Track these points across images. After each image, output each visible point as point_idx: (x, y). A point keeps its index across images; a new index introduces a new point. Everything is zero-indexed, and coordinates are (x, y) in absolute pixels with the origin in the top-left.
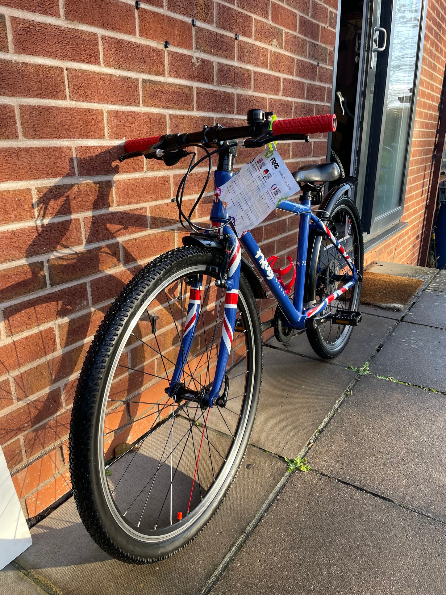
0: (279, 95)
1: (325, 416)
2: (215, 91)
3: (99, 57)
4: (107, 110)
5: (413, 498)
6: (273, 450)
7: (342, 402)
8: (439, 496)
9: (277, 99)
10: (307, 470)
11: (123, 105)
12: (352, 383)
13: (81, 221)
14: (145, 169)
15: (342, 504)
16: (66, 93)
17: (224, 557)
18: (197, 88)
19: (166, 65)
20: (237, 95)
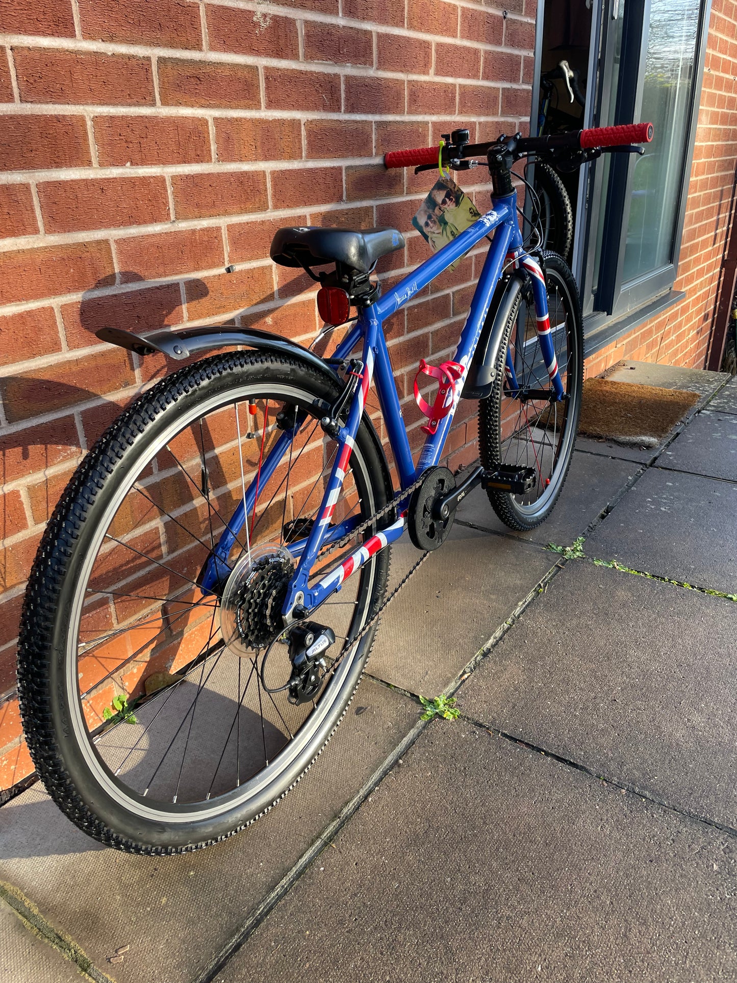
0: (428, 74)
1: (496, 627)
2: (301, 72)
3: (73, 24)
4: (92, 116)
5: (622, 764)
6: (403, 683)
7: (528, 606)
8: (667, 762)
9: (425, 82)
10: (454, 717)
11: (122, 105)
12: (549, 573)
13: (55, 311)
14: (173, 217)
15: (503, 774)
16: (12, 90)
17: (301, 857)
18: (266, 68)
19: (204, 30)
20: (347, 78)
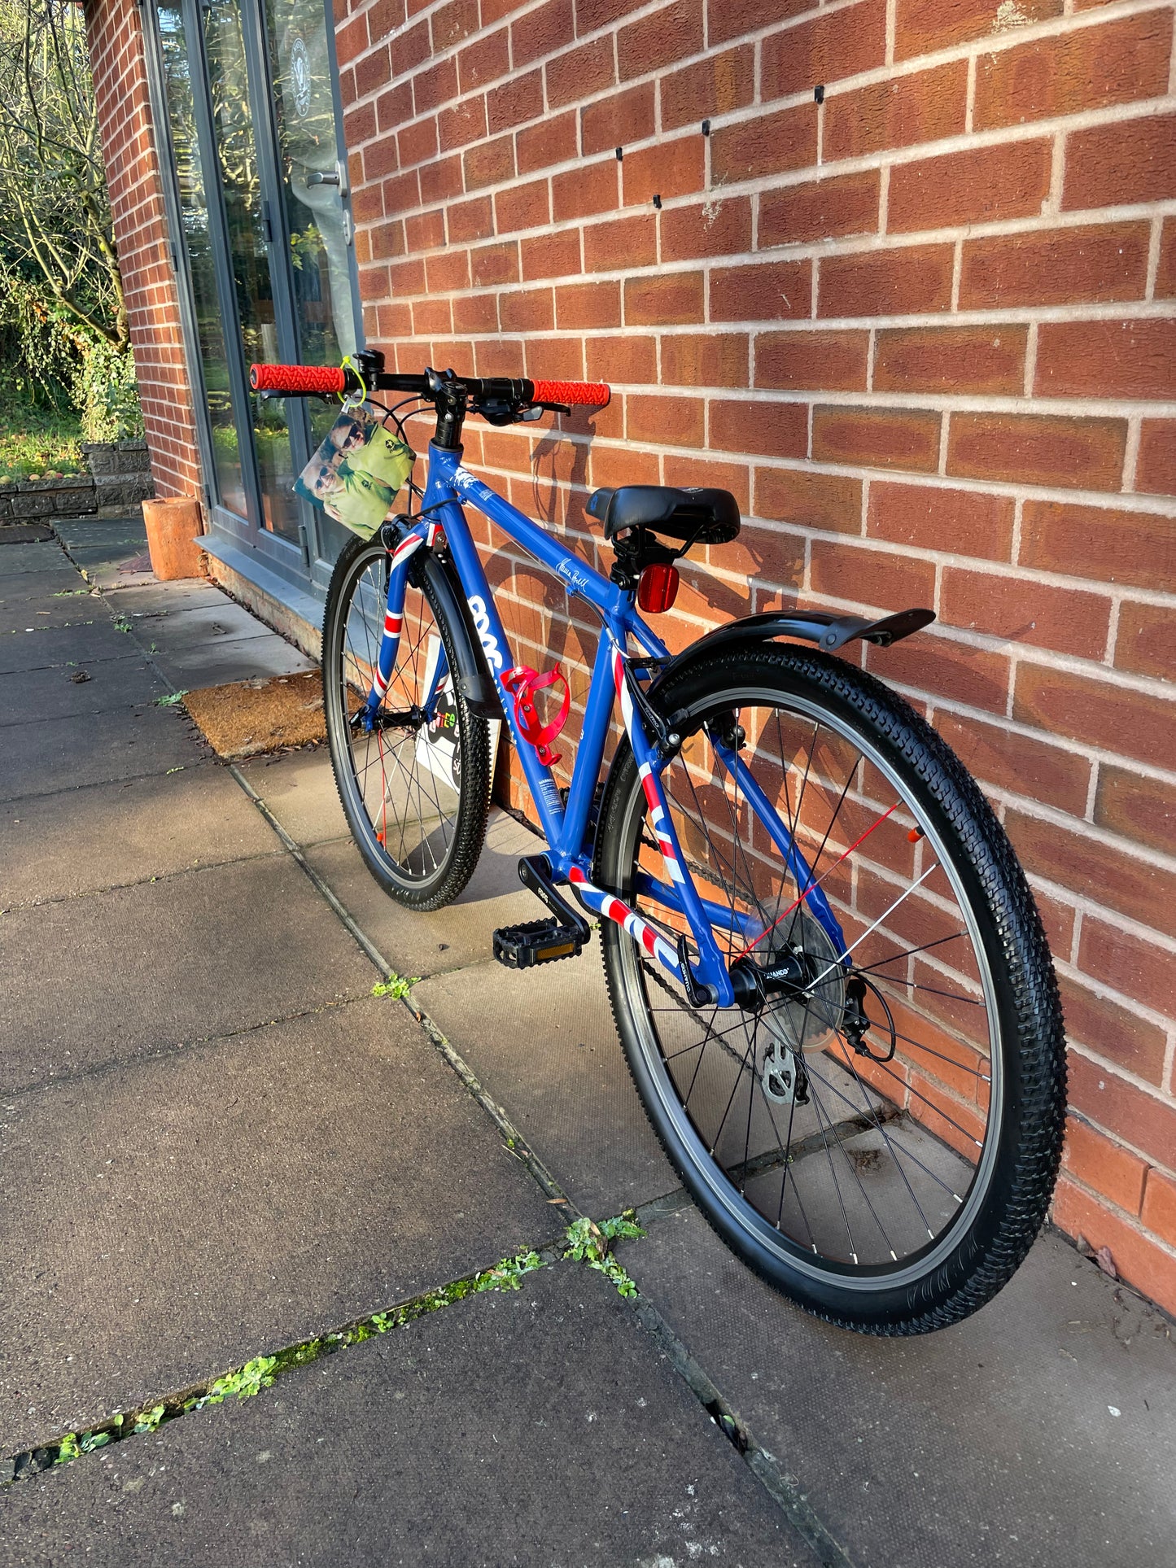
2: (753, 267)
3: (581, 262)
4: (586, 338)
16: (553, 321)
18: (712, 271)
19: (658, 241)
20: (824, 261)
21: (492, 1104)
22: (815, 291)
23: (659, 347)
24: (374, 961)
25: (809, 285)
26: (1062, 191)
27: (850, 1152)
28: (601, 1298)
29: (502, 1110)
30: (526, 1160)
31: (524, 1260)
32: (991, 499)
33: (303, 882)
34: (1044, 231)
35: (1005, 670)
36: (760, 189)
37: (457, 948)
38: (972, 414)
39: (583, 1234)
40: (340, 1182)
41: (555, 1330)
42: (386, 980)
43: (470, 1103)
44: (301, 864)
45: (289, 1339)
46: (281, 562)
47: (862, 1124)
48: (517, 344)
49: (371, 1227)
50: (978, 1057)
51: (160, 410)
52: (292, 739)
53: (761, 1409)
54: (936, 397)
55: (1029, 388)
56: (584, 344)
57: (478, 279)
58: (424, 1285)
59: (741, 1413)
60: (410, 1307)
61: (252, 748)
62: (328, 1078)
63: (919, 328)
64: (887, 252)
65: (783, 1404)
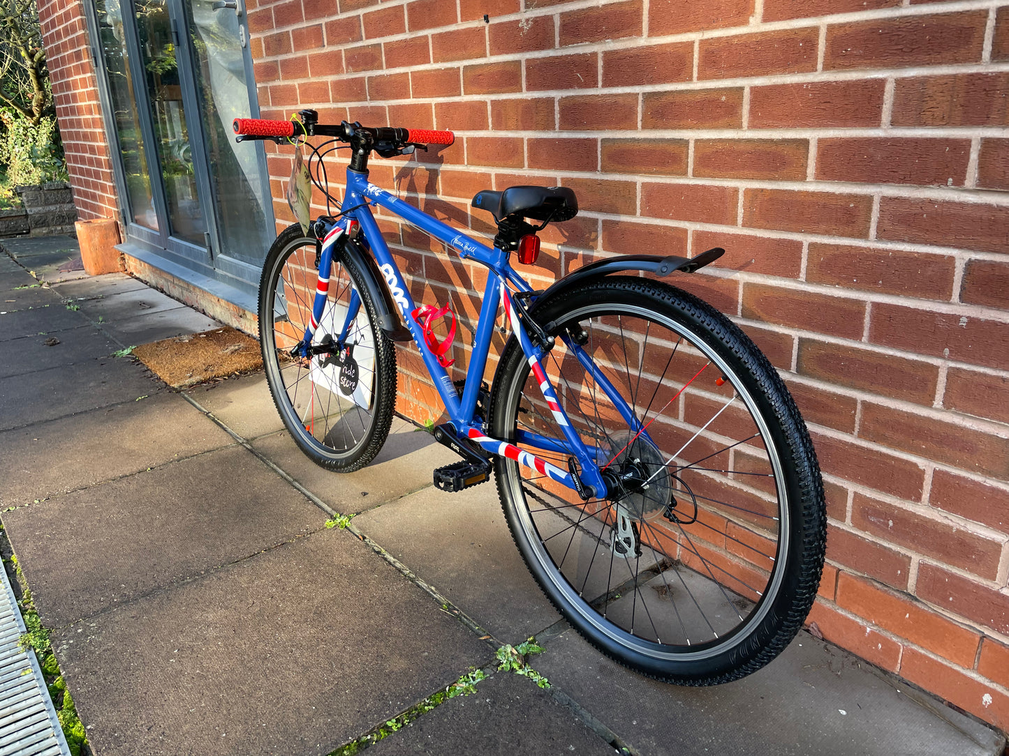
2: (556, 57)
18: (527, 60)
19: (488, 43)
20: (606, 53)
21: (425, 585)
22: (600, 71)
23: (489, 108)
24: (319, 507)
25: (596, 67)
26: (763, 11)
27: (653, 588)
28: (528, 691)
29: (433, 588)
30: (458, 616)
31: (474, 675)
32: (723, 189)
33: (256, 462)
34: (751, 34)
35: (735, 290)
36: (560, 11)
37: (373, 494)
38: (709, 140)
39: (507, 655)
40: (340, 643)
41: (506, 713)
42: (333, 518)
43: (411, 586)
44: (251, 451)
45: (336, 743)
46: (189, 259)
47: (655, 571)
48: (383, 108)
49: (370, 669)
50: (726, 521)
51: (83, 160)
52: (221, 373)
53: (644, 741)
54: (684, 131)
55: (745, 123)
56: (433, 107)
57: (350, 68)
58: (415, 699)
59: (633, 745)
60: (409, 714)
61: (194, 380)
62: (314, 581)
63: (672, 91)
64: (650, 47)
65: (655, 736)
